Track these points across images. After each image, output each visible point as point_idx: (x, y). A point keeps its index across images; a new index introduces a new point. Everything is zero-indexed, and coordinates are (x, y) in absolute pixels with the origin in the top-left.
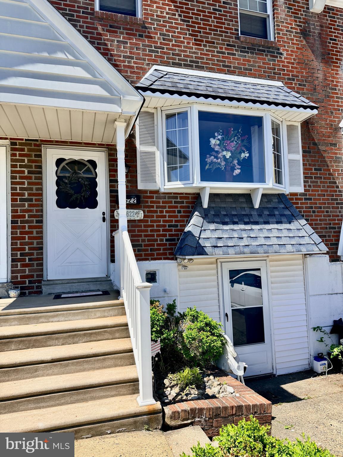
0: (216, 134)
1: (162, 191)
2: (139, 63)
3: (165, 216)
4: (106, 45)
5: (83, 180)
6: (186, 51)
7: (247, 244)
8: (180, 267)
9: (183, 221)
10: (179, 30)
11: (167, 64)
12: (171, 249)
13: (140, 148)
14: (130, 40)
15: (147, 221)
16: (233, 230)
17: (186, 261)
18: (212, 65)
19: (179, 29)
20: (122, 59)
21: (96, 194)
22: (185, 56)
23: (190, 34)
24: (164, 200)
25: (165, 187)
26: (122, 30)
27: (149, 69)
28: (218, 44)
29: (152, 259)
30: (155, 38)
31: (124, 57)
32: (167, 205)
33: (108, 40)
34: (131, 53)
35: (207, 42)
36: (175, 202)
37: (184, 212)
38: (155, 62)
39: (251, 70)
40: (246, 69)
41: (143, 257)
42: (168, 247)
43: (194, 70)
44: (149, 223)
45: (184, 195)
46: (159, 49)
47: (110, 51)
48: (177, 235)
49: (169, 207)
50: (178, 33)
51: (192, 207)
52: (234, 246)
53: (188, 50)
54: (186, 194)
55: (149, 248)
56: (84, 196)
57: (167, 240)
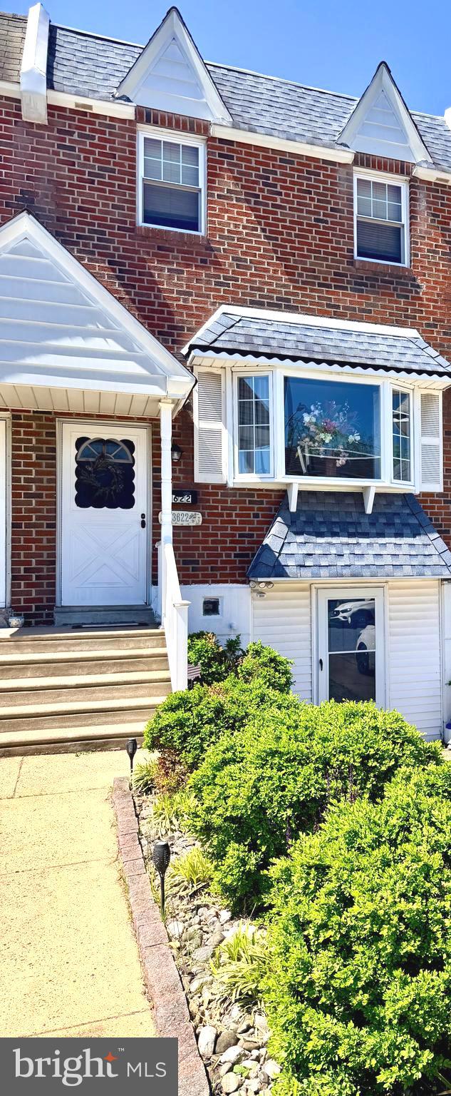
0: (312, 408)
1: (231, 485)
2: (201, 302)
3: (234, 522)
4: (152, 275)
5: (114, 467)
6: (271, 284)
7: (348, 564)
8: (255, 594)
9: (262, 529)
10: (262, 252)
11: (242, 303)
12: (243, 568)
13: (199, 424)
14: (187, 268)
15: (207, 528)
16: (330, 544)
17: (262, 585)
18: (310, 305)
19: (262, 250)
20: (174, 295)
21: (132, 488)
22: (269, 291)
23: (278, 258)
24: (234, 498)
25: (235, 481)
26: (175, 254)
27: (215, 310)
28: (320, 272)
29: (214, 582)
30: (225, 265)
31: (178, 292)
32: (238, 506)
33: (155, 268)
34: (188, 287)
35: (303, 269)
36: (250, 502)
37: (263, 516)
38: (224, 300)
39: (370, 311)
40: (364, 311)
41: (200, 579)
42: (237, 565)
43: (283, 311)
44: (211, 531)
45: (264, 492)
46: (230, 280)
47: (158, 285)
48: (252, 549)
49: (241, 509)
50: (261, 256)
51: (276, 510)
52: (330, 566)
53: (275, 282)
54: (267, 490)
55: (210, 566)
56: (115, 491)
57: (236, 556)
